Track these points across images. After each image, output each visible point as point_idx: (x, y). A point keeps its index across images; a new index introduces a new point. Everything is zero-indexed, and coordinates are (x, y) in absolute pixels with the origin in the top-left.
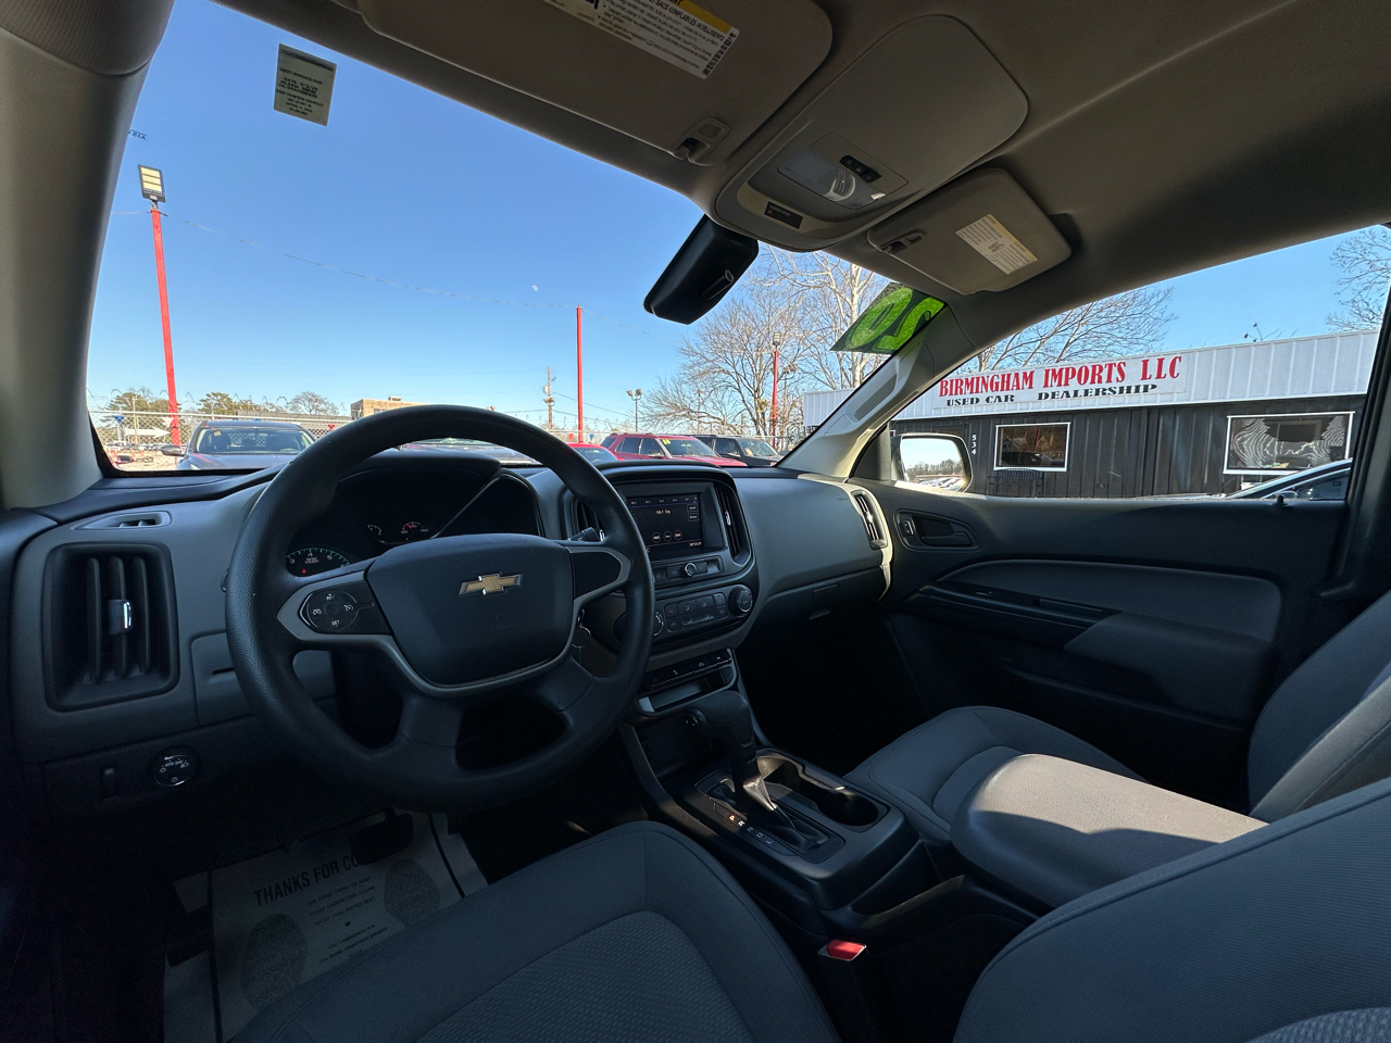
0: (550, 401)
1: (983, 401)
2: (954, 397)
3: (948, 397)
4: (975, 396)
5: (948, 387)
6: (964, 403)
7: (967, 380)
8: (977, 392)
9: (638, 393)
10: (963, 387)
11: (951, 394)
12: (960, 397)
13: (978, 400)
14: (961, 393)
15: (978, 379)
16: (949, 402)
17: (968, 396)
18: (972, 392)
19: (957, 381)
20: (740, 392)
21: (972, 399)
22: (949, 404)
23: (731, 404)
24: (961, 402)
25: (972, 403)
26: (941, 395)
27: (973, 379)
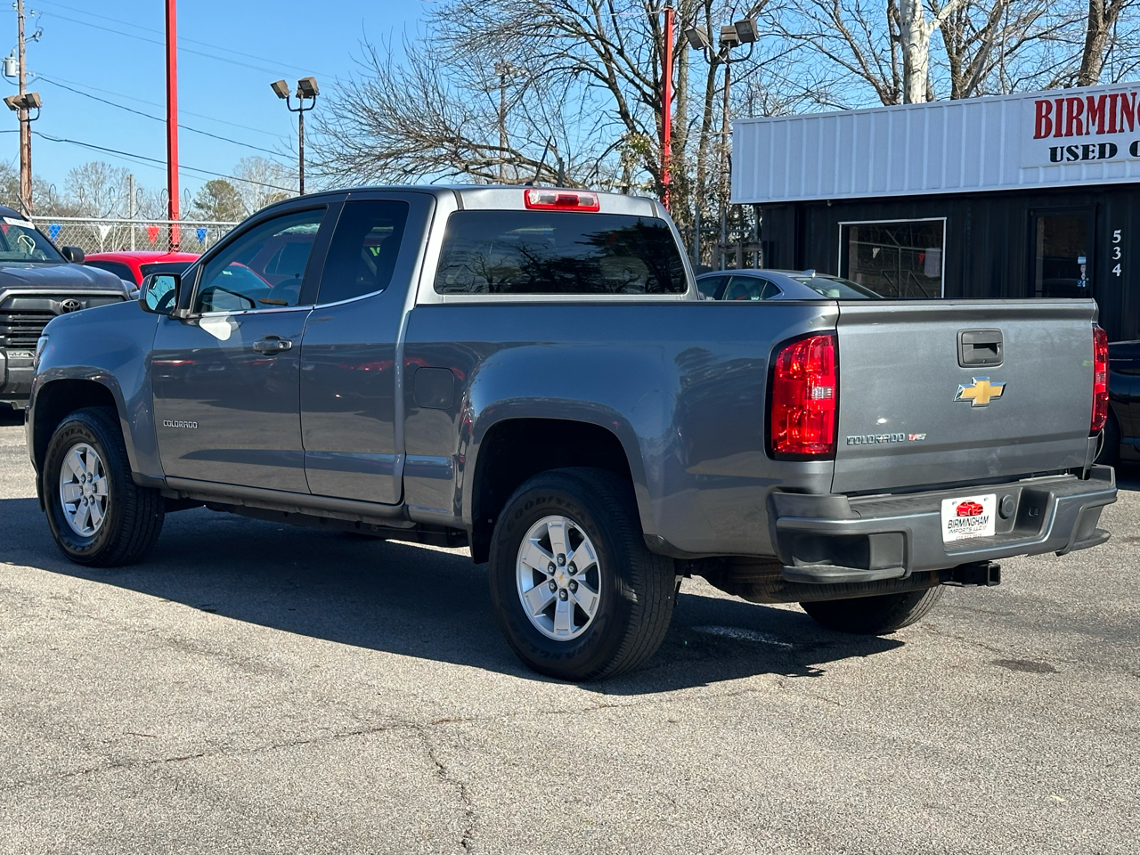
0: (27, 103)
1: (1123, 150)
2: (1064, 142)
3: (1052, 141)
4: (1107, 138)
5: (1053, 116)
6: (1086, 156)
7: (1091, 100)
8: (1112, 130)
9: (307, 90)
10: (1083, 117)
11: (1058, 134)
12: (1077, 141)
13: (1114, 150)
14: (1079, 133)
15: (1114, 98)
16: (1054, 151)
17: (1094, 139)
18: (1101, 131)
19: (1070, 102)
20: (613, 86)
21: (1102, 147)
22: (1054, 158)
23: (588, 124)
24: (1080, 152)
25: (1102, 155)
26: (1038, 136)
27: (1103, 99)
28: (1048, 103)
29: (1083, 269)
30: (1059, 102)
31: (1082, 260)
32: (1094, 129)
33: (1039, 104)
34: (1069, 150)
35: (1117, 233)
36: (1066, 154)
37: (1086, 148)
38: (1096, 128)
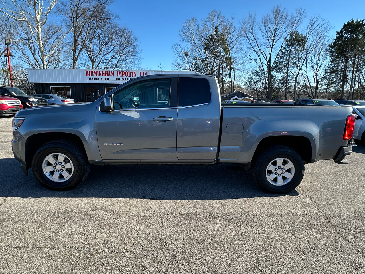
1: (100, 79)
3: (89, 77)
6: (94, 79)
8: (98, 76)
13: (99, 79)
16: (89, 78)
17: (95, 77)
18: (96, 76)
21: (97, 78)
24: (93, 79)
25: (97, 79)
28: (88, 71)
29: (94, 95)
30: (89, 71)
31: (93, 94)
32: (95, 75)
33: (86, 71)
34: (92, 78)
35: (98, 90)
36: (91, 79)
37: (94, 78)
38: (96, 75)
